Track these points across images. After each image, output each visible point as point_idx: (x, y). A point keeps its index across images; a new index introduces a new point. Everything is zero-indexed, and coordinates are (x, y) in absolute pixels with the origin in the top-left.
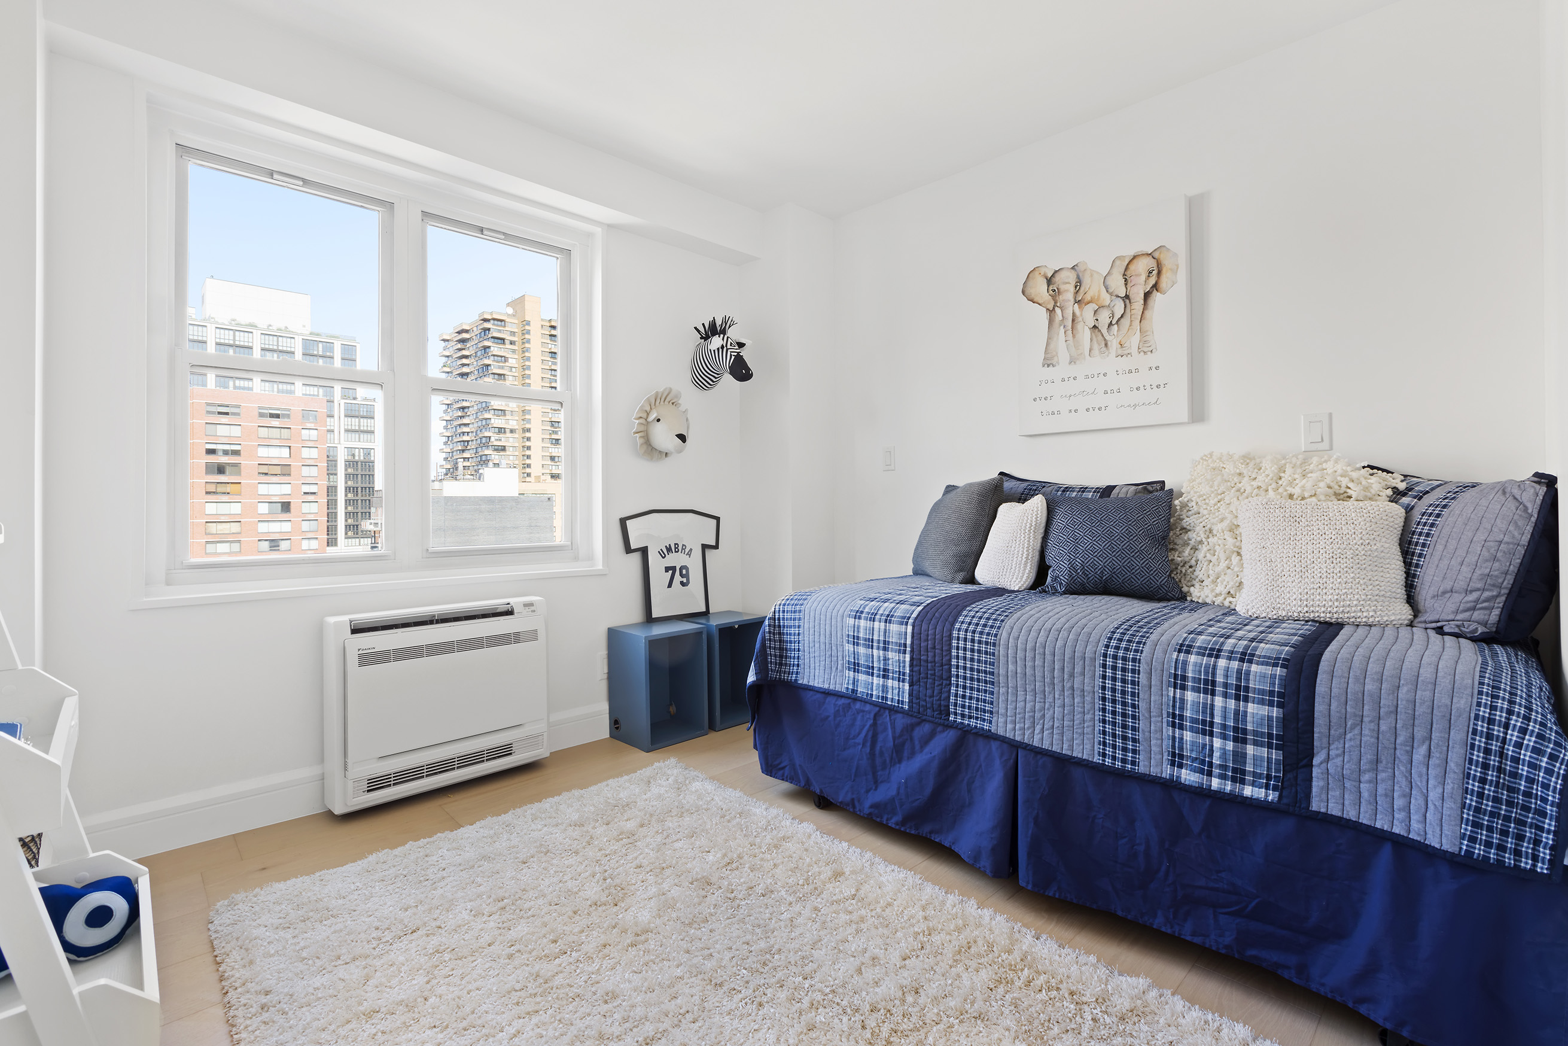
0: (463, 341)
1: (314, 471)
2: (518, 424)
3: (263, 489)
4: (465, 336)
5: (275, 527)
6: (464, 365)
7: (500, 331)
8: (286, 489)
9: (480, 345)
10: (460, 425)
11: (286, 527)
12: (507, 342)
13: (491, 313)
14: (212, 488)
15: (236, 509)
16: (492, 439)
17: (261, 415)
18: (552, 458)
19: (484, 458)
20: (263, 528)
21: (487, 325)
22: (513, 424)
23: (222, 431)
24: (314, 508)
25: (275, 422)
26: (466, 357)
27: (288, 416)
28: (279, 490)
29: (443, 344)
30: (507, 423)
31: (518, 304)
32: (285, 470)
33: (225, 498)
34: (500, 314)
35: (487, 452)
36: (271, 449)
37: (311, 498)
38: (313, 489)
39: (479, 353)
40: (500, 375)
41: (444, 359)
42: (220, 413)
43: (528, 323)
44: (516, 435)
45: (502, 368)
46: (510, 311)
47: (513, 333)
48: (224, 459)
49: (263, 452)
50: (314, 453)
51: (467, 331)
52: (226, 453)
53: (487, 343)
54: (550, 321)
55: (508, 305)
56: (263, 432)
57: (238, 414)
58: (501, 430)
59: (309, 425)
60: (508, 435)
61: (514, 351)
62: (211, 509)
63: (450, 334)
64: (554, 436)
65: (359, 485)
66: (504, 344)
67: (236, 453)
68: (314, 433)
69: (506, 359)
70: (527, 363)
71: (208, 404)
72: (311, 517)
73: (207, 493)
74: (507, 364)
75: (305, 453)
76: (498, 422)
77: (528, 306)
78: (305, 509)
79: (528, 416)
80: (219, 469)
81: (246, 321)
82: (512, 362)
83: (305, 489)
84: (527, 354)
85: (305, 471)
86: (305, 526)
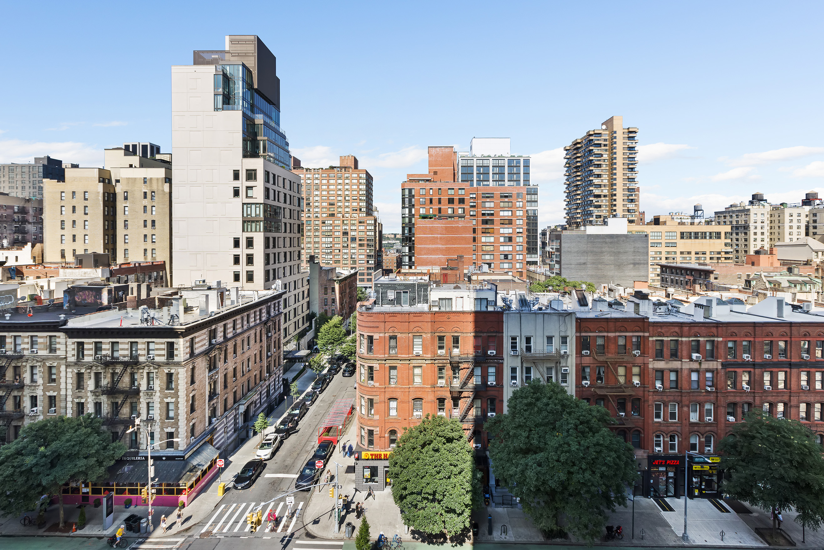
0: (578, 149)
1: (521, 222)
2: (608, 192)
3: (502, 231)
4: (579, 146)
5: (506, 248)
6: (577, 162)
7: (598, 140)
8: (510, 231)
9: (587, 150)
10: (575, 195)
11: (510, 248)
12: (602, 145)
13: (594, 131)
14: (484, 231)
15: (492, 239)
16: (594, 201)
17: (501, 197)
18: (629, 211)
19: (589, 212)
20: (502, 248)
21: (591, 138)
22: (606, 192)
23: (487, 205)
24: (521, 240)
25: (506, 200)
26: (579, 157)
27: (511, 196)
28: (507, 231)
29: (566, 152)
30: (602, 192)
31: (609, 123)
32: (510, 222)
33: (488, 235)
34: (599, 130)
35: (591, 209)
36: (505, 212)
37: (520, 235)
38: (521, 230)
39: (586, 154)
40: (598, 165)
41: (566, 160)
42: (487, 197)
43: (615, 132)
44: (607, 199)
45: (599, 160)
46: (604, 127)
47: (605, 140)
48: (488, 218)
49: (502, 214)
50: (521, 213)
51: (579, 143)
52: (488, 214)
53: (591, 148)
54: (628, 129)
55: (603, 124)
56: (502, 204)
57: (493, 197)
58: (599, 196)
59: (520, 200)
60: (603, 198)
61: (606, 150)
62: (483, 239)
63: (570, 146)
64: (630, 198)
65: (531, 228)
66: (601, 147)
67: (492, 214)
68: (521, 203)
69: (601, 155)
70: (614, 156)
71: (483, 194)
72: (520, 244)
73: (483, 233)
74: (602, 158)
75: (518, 213)
76: (597, 192)
77: (615, 122)
78: (518, 240)
79: (614, 187)
80: (485, 222)
81: (486, 155)
82: (605, 156)
83: (518, 230)
84: (614, 151)
85: (518, 222)
86: (518, 248)
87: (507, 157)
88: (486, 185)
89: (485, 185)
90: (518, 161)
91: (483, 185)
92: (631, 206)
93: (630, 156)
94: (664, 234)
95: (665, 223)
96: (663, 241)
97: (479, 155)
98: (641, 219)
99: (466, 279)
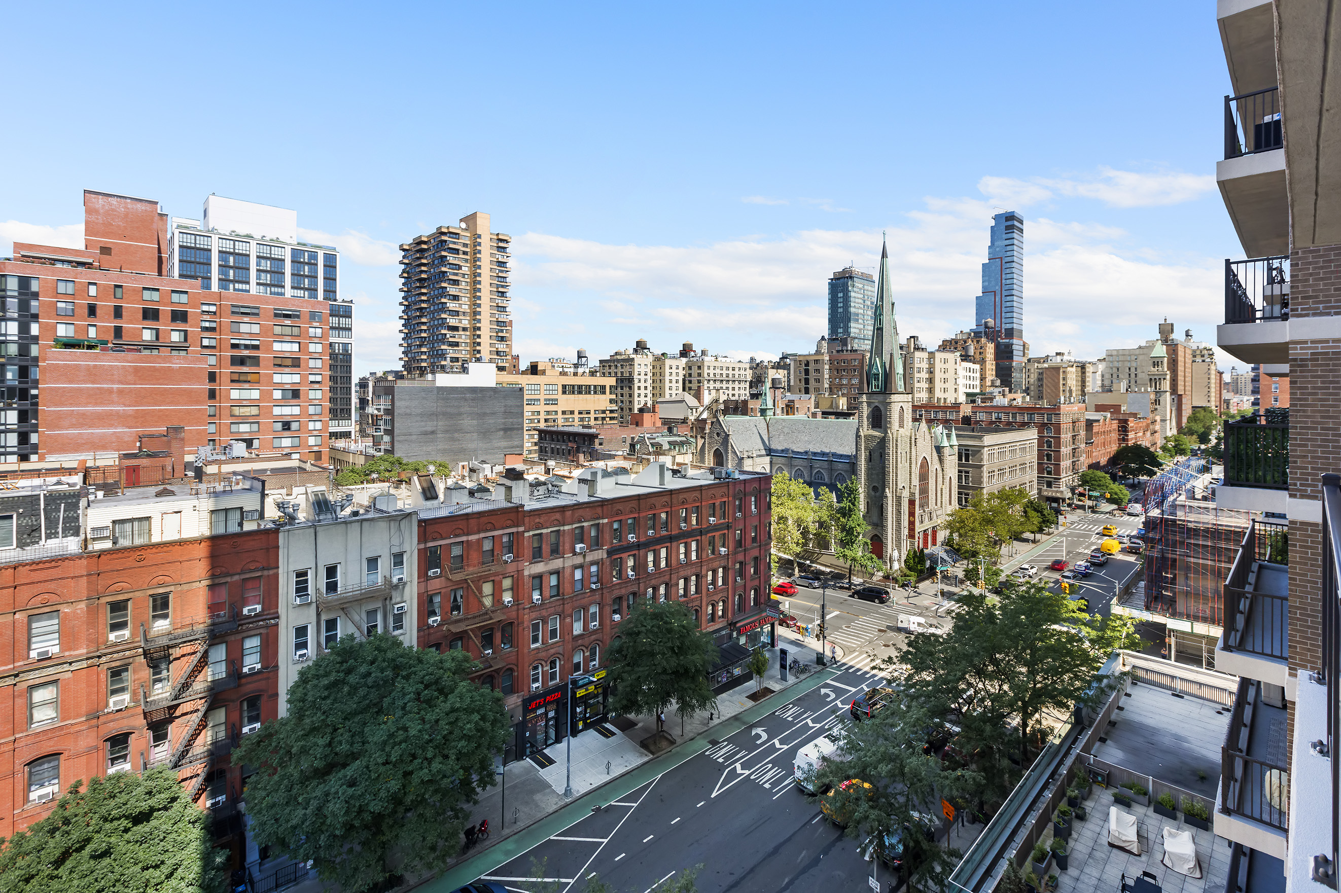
0: (422, 251)
1: (319, 364)
2: (470, 323)
3: (277, 378)
4: (424, 246)
5: (287, 411)
6: (422, 272)
7: (454, 243)
8: (296, 378)
9: (437, 255)
10: (418, 324)
11: (296, 410)
12: (461, 252)
13: (448, 228)
14: (236, 377)
15: (255, 394)
16: (448, 336)
17: (276, 315)
18: (498, 353)
19: (440, 352)
20: (277, 411)
21: (444, 238)
22: (465, 323)
23: (244, 328)
24: (319, 394)
25: (288, 322)
26: (424, 265)
27: (298, 317)
28: (289, 378)
29: (403, 253)
30: (460, 322)
31: (470, 220)
32: (296, 363)
33: (246, 386)
34: (455, 228)
35: (443, 347)
36: (284, 344)
37: (316, 386)
38: (319, 378)
39: (436, 262)
40: (454, 280)
41: (403, 267)
42: (242, 313)
43: (480, 236)
44: (468, 333)
45: (456, 274)
46: (463, 225)
47: (465, 245)
48: (246, 353)
49: (277, 347)
50: (319, 348)
51: (425, 243)
52: (247, 347)
53: (444, 253)
54: (498, 235)
55: (461, 220)
56: (278, 330)
57: (257, 314)
58: (455, 329)
59: (315, 324)
60: (461, 333)
61: (466, 261)
62: (235, 394)
63: (409, 245)
64: (500, 334)
65: (339, 374)
66: (458, 254)
67: (256, 347)
68: (319, 331)
69: (460, 267)
70: (478, 271)
71: (233, 306)
72: (317, 402)
73: (232, 381)
74: (460, 271)
75: (312, 348)
76: (452, 322)
77: (479, 221)
78: (312, 394)
79: (478, 317)
80: (242, 361)
81: (243, 231)
82: (465, 270)
83: (312, 378)
84: (478, 263)
85: (312, 363)
86: (311, 410)
87: (290, 244)
88: (242, 290)
89: (239, 290)
90: (314, 256)
91: (235, 290)
92: (501, 347)
93: (500, 274)
94: (543, 387)
95: (543, 372)
96: (542, 397)
97: (225, 230)
98: (514, 366)
99: (191, 474)
